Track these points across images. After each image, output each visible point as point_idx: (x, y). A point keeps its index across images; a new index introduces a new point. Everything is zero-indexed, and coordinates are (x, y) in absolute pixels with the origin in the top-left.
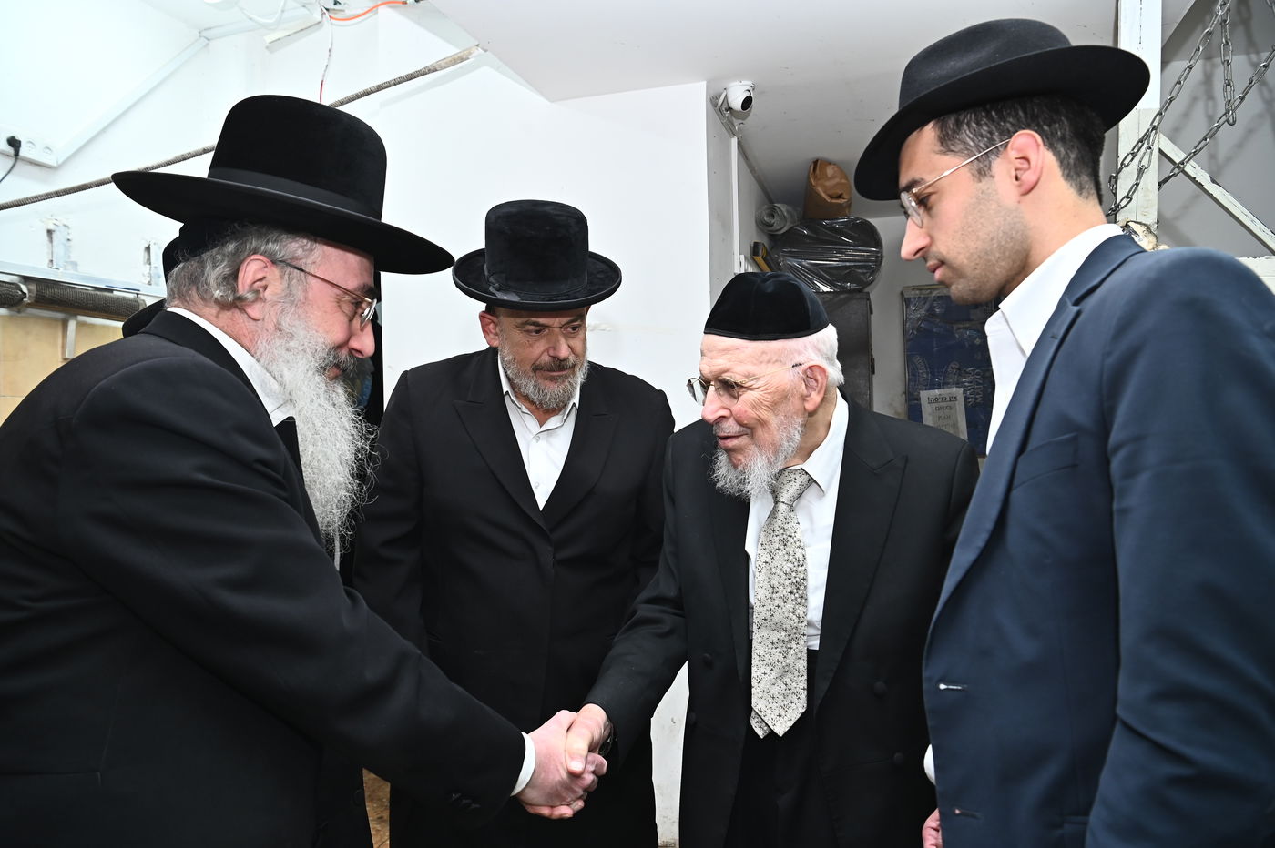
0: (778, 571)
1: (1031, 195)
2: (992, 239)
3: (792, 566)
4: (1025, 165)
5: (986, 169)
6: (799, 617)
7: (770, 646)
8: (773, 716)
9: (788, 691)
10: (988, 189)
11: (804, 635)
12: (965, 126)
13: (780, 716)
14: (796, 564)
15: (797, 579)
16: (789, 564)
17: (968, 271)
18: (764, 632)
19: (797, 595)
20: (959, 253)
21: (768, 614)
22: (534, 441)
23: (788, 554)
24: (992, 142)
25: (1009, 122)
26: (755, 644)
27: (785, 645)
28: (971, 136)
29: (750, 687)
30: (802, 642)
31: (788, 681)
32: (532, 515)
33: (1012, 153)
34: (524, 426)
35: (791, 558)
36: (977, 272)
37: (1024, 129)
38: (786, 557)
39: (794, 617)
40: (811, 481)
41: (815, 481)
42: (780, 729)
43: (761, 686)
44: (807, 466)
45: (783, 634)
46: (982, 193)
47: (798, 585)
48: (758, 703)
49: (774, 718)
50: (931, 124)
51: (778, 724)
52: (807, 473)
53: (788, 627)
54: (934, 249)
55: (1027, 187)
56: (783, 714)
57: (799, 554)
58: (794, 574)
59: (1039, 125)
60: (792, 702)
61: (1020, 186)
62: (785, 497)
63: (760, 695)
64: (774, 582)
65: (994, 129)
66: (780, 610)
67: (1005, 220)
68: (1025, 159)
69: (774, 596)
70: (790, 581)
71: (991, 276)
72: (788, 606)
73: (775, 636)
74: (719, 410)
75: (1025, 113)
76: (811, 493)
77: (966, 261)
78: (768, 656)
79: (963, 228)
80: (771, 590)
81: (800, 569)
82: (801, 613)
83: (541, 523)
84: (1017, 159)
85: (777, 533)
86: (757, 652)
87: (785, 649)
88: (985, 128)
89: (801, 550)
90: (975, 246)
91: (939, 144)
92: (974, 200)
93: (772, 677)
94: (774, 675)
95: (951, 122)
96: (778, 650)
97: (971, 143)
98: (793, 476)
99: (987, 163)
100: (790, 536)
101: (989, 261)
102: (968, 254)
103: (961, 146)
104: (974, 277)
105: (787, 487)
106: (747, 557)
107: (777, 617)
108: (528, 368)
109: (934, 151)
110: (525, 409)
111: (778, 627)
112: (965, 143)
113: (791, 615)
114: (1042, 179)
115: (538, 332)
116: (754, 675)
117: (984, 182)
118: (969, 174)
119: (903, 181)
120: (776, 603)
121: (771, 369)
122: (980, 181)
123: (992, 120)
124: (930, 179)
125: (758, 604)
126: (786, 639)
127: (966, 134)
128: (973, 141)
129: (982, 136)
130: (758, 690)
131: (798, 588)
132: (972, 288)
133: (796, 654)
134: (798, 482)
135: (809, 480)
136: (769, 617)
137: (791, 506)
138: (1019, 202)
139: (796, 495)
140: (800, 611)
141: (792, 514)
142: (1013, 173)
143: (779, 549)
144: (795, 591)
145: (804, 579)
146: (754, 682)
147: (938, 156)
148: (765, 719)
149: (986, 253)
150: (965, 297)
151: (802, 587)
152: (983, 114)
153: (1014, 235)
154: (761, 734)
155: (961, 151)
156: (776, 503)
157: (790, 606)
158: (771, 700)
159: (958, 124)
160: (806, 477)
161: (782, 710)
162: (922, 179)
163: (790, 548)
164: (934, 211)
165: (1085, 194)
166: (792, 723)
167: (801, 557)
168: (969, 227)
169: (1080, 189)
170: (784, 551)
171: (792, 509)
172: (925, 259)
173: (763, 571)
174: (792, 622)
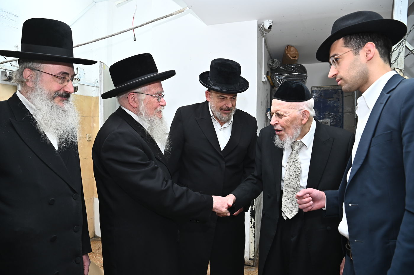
0: (292, 171)
1: (370, 61)
2: (358, 73)
5: (358, 52)
6: (298, 185)
7: (288, 193)
8: (288, 213)
9: (293, 206)
10: (358, 58)
11: (299, 190)
13: (290, 213)
14: (297, 169)
15: (298, 174)
16: (295, 169)
18: (287, 188)
19: (297, 178)
20: (347, 76)
21: (288, 183)
22: (220, 131)
23: (295, 166)
24: (360, 45)
25: (366, 39)
26: (284, 192)
27: (293, 193)
29: (281, 204)
31: (293, 203)
32: (219, 153)
33: (365, 49)
35: (296, 167)
37: (370, 42)
38: (295, 167)
39: (296, 185)
40: (304, 144)
41: (305, 145)
42: (290, 217)
43: (285, 204)
44: (302, 140)
45: (293, 189)
47: (298, 175)
48: (283, 209)
50: (342, 38)
51: (289, 216)
52: (302, 142)
53: (294, 187)
54: (339, 75)
55: (369, 58)
56: (291, 213)
57: (299, 166)
58: (297, 172)
59: (374, 41)
60: (294, 210)
61: (367, 58)
62: (295, 149)
63: (284, 207)
64: (290, 174)
65: (361, 41)
66: (292, 182)
67: (362, 68)
69: (290, 178)
70: (295, 174)
71: (356, 84)
72: (294, 181)
73: (290, 190)
74: (275, 121)
75: (370, 37)
76: (304, 148)
77: (349, 79)
78: (287, 196)
79: (349, 69)
80: (289, 176)
81: (299, 170)
82: (298, 184)
83: (222, 155)
84: (367, 50)
85: (292, 159)
86: (284, 194)
87: (293, 194)
88: (358, 41)
89: (299, 165)
90: (352, 75)
91: (344, 44)
92: (353, 61)
93: (288, 202)
94: (289, 201)
96: (290, 194)
97: (354, 45)
98: (298, 143)
99: (358, 50)
100: (296, 161)
101: (356, 79)
102: (349, 77)
103: (350, 45)
105: (296, 146)
107: (291, 184)
108: (219, 109)
110: (217, 121)
111: (291, 187)
112: (352, 44)
113: (295, 184)
115: (223, 99)
116: (283, 201)
119: (332, 54)
120: (291, 180)
121: (292, 110)
122: (356, 56)
123: (361, 39)
124: (340, 54)
125: (285, 180)
126: (293, 191)
129: (357, 43)
130: (284, 205)
134: (300, 145)
135: (303, 144)
136: (288, 184)
137: (297, 152)
138: (367, 63)
139: (299, 149)
140: (298, 183)
141: (297, 154)
143: (292, 164)
145: (300, 174)
146: (283, 203)
147: (343, 48)
148: (285, 214)
149: (355, 77)
151: (299, 176)
152: (358, 36)
153: (364, 72)
154: (285, 218)
155: (350, 47)
156: (292, 150)
157: (295, 181)
158: (287, 208)
162: (338, 54)
163: (296, 164)
164: (340, 63)
165: (386, 62)
166: (294, 216)
167: (299, 167)
168: (351, 69)
169: (385, 61)
170: (294, 165)
171: (297, 153)
172: (335, 78)
173: (288, 170)
174: (295, 186)
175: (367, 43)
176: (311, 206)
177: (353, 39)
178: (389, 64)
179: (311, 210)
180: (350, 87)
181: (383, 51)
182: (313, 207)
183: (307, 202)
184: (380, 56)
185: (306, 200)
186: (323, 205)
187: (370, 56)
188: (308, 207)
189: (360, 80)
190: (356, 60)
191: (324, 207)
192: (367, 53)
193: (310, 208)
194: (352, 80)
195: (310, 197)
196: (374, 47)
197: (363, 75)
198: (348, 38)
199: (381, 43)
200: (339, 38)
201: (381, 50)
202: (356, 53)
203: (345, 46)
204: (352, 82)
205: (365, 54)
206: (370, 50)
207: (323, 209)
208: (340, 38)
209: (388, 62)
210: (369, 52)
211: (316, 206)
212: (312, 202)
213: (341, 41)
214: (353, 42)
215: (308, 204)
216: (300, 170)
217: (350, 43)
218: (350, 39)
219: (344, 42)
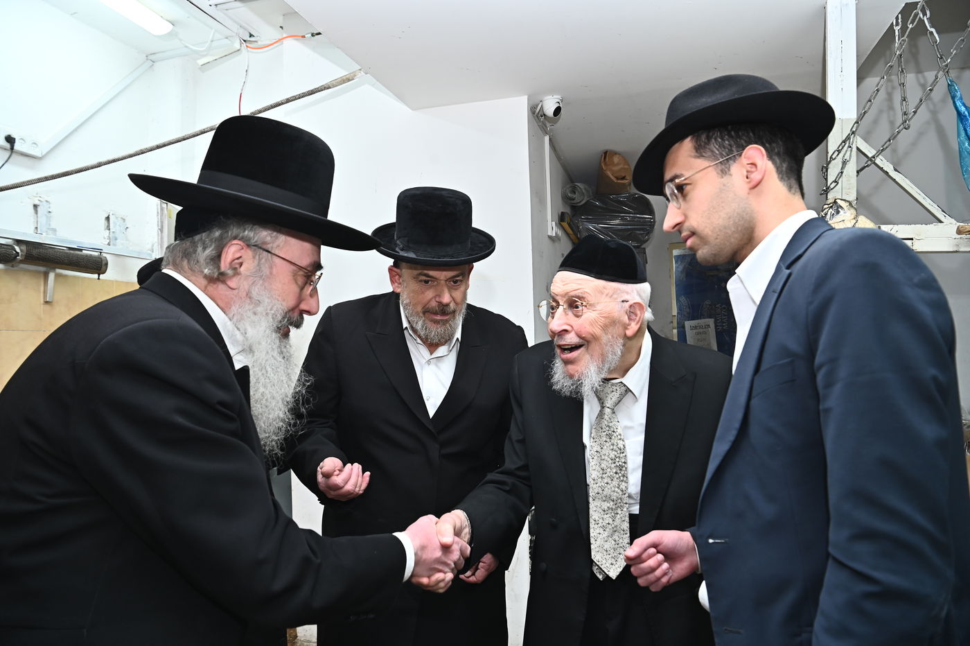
0: (606, 457)
1: (756, 189)
2: (729, 218)
3: (616, 453)
5: (727, 169)
6: (622, 491)
7: (602, 513)
9: (616, 546)
10: (728, 183)
11: (626, 503)
12: (713, 141)
13: (612, 564)
14: (619, 452)
15: (620, 463)
16: (613, 452)
17: (712, 240)
18: (597, 503)
19: (620, 475)
20: (706, 227)
21: (600, 489)
22: (426, 366)
23: (613, 445)
24: (731, 151)
25: (743, 139)
26: (591, 512)
27: (613, 511)
28: (717, 147)
29: (589, 544)
30: (625, 509)
31: (617, 539)
32: (425, 422)
33: (744, 160)
34: (418, 354)
35: (615, 447)
37: (753, 144)
38: (612, 447)
39: (619, 491)
40: (628, 390)
41: (631, 391)
42: (614, 573)
43: (598, 543)
44: (624, 380)
45: (612, 503)
46: (724, 185)
47: (621, 468)
48: (596, 556)
49: (608, 565)
50: (689, 138)
51: (611, 570)
52: (625, 385)
53: (615, 498)
54: (687, 223)
55: (752, 184)
56: (615, 563)
57: (621, 444)
58: (617, 460)
59: (764, 141)
60: (620, 554)
61: (749, 183)
62: (609, 403)
63: (597, 550)
64: (603, 465)
65: (733, 143)
66: (608, 486)
67: (739, 205)
69: (604, 476)
70: (615, 465)
71: (728, 244)
72: (614, 483)
73: (606, 505)
75: (754, 133)
76: (628, 400)
77: (710, 233)
78: (601, 521)
79: (709, 210)
80: (601, 472)
81: (622, 455)
82: (624, 488)
83: (431, 428)
84: (748, 164)
85: (604, 430)
87: (613, 515)
88: (727, 142)
89: (621, 442)
90: (717, 223)
91: (694, 151)
92: (718, 191)
93: (604, 536)
94: (606, 534)
96: (608, 516)
97: (717, 152)
98: (615, 388)
99: (727, 165)
100: (614, 432)
101: (727, 233)
102: (712, 228)
103: (709, 154)
105: (611, 396)
106: (584, 447)
107: (607, 492)
108: (419, 309)
109: (692, 157)
110: (419, 342)
111: (608, 498)
112: (712, 151)
113: (617, 489)
114: (765, 178)
115: (427, 282)
116: (591, 535)
117: (725, 178)
118: (714, 173)
119: (668, 176)
120: (606, 481)
122: (722, 177)
123: (732, 137)
124: (687, 174)
125: (592, 482)
126: (614, 507)
128: (719, 151)
129: (724, 148)
130: (596, 545)
131: (621, 470)
133: (621, 518)
134: (619, 392)
135: (626, 391)
136: (601, 492)
137: (614, 410)
138: (749, 194)
139: (616, 402)
140: (623, 486)
141: (614, 415)
143: (606, 441)
144: (619, 471)
145: (625, 463)
146: (592, 540)
148: (602, 567)
149: (725, 228)
150: (709, 259)
151: (624, 469)
152: (726, 132)
153: (744, 216)
154: (600, 577)
155: (709, 157)
156: (603, 407)
157: (615, 483)
158: (605, 553)
160: (624, 388)
161: (613, 560)
162: (682, 175)
163: (614, 441)
164: (689, 197)
165: (793, 191)
166: (622, 569)
167: (622, 447)
168: (714, 209)
169: (790, 188)
170: (610, 443)
171: (614, 412)
172: (680, 232)
173: (596, 458)
174: (618, 495)
175: (748, 147)
177: (716, 139)
178: (800, 196)
180: (713, 252)
181: (785, 166)
184: (778, 177)
187: (756, 176)
189: (736, 235)
190: (724, 188)
192: (748, 172)
193: (664, 580)
194: (718, 235)
196: (763, 155)
197: (743, 222)
198: (703, 137)
199: (779, 146)
200: (682, 138)
201: (781, 163)
202: (722, 171)
203: (698, 155)
204: (718, 241)
205: (745, 173)
206: (754, 164)
208: (687, 137)
209: (798, 190)
210: (753, 169)
213: (687, 145)
214: (714, 146)
217: (709, 149)
218: (709, 139)
219: (695, 146)
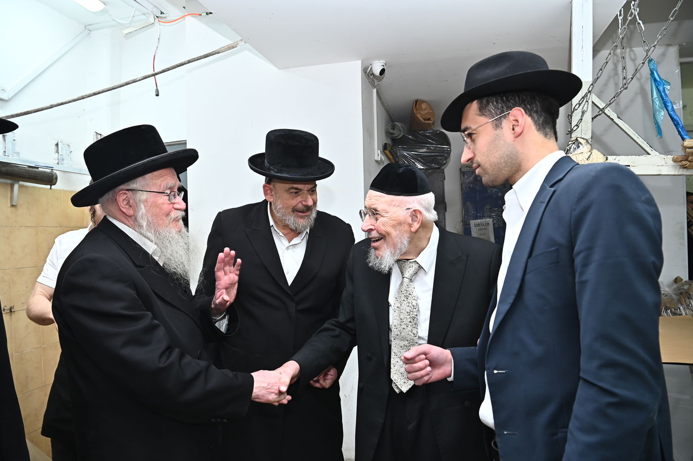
0: (404, 311)
1: (520, 137)
2: (501, 158)
3: (411, 309)
4: (517, 124)
5: (499, 124)
6: (414, 334)
7: (400, 348)
8: (401, 383)
10: (500, 134)
11: (417, 343)
12: (491, 104)
13: (404, 383)
14: (413, 308)
15: (413, 315)
16: (409, 308)
17: (490, 171)
18: (397, 341)
19: (413, 323)
20: (486, 163)
23: (408, 303)
24: (503, 112)
25: (511, 103)
26: (392, 347)
27: (407, 348)
28: (494, 108)
29: (390, 368)
32: (285, 288)
33: (511, 118)
34: (281, 243)
35: (410, 305)
36: (494, 172)
37: (518, 106)
38: (408, 304)
39: (412, 334)
40: (420, 267)
41: (422, 268)
42: (405, 389)
43: (396, 368)
44: (418, 260)
45: (407, 342)
46: (497, 135)
47: (413, 318)
48: (394, 376)
49: (402, 383)
50: (475, 102)
51: (404, 387)
52: (418, 263)
53: (409, 339)
54: (475, 159)
55: (516, 134)
56: (406, 382)
57: (414, 303)
59: (525, 105)
61: (514, 133)
62: (408, 275)
63: (395, 372)
64: (402, 317)
65: (504, 106)
66: (404, 330)
67: (508, 149)
68: (517, 121)
69: (402, 323)
70: (410, 316)
71: (500, 174)
72: (408, 328)
73: (402, 343)
74: (369, 226)
75: (519, 99)
76: (421, 274)
77: (489, 167)
78: (398, 353)
79: (487, 151)
80: (400, 321)
81: (414, 310)
82: (415, 332)
83: (289, 292)
84: (514, 120)
85: (403, 293)
86: (394, 351)
88: (500, 105)
89: (415, 301)
90: (493, 160)
91: (479, 111)
92: (493, 139)
93: (400, 363)
95: (484, 101)
96: (404, 350)
97: (494, 112)
98: (411, 264)
99: (500, 121)
100: (410, 294)
101: (499, 168)
102: (490, 164)
103: (488, 113)
104: (492, 175)
105: (408, 270)
106: (389, 304)
107: (403, 334)
108: (290, 210)
109: (477, 115)
110: (281, 234)
111: (404, 339)
112: (490, 111)
113: (410, 333)
114: (525, 130)
115: (296, 193)
116: (392, 362)
117: (498, 131)
118: (491, 126)
119: (463, 127)
120: (403, 327)
121: (395, 209)
122: (496, 130)
123: (503, 101)
124: (474, 127)
126: (408, 345)
127: (491, 107)
128: (494, 110)
129: (499, 109)
130: (394, 369)
131: (414, 320)
132: (491, 179)
134: (414, 267)
135: (419, 267)
136: (399, 333)
138: (514, 141)
139: (413, 274)
141: (411, 284)
142: (512, 127)
143: (404, 300)
144: (412, 321)
145: (416, 315)
147: (478, 117)
148: (397, 384)
149: (498, 164)
150: (488, 183)
151: (416, 319)
152: (500, 98)
153: (512, 156)
154: (397, 391)
155: (489, 115)
156: (403, 278)
157: (409, 328)
158: (400, 375)
159: (488, 102)
160: (418, 265)
161: (406, 380)
162: (470, 127)
163: (410, 300)
164: (475, 142)
165: (548, 137)
166: (411, 386)
167: (415, 305)
170: (407, 302)
171: (411, 280)
172: (472, 163)
174: (411, 337)
175: (514, 109)
176: (428, 374)
179: (429, 382)
182: (431, 377)
183: (421, 369)
185: (420, 364)
186: (448, 372)
187: (519, 129)
188: (422, 377)
191: (450, 376)
193: (426, 378)
195: (426, 359)
196: (523, 115)
207: (448, 379)
211: (437, 374)
212: (429, 369)
215: (422, 372)
216: (416, 310)
